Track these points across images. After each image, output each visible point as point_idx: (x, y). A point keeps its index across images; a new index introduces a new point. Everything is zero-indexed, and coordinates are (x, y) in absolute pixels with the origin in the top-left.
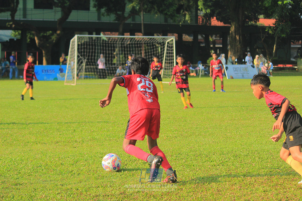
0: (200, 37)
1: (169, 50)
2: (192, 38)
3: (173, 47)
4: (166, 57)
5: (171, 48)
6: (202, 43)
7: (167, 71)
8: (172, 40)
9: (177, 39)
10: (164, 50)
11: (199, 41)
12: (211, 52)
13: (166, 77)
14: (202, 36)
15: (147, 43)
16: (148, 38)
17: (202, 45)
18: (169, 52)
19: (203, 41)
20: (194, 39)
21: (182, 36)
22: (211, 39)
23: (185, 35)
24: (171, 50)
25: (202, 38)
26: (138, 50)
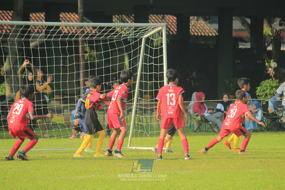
0: (237, 24)
1: (151, 60)
2: (216, 26)
3: (162, 53)
4: (141, 79)
5: (156, 55)
6: (242, 40)
7: (144, 117)
8: (160, 33)
9: (174, 29)
10: (136, 61)
11: (234, 34)
12: (266, 64)
13: (141, 134)
14: (244, 23)
15: (97, 41)
16: (94, 28)
17: (242, 46)
18: (151, 66)
19: (246, 34)
20: (219, 31)
21: (188, 21)
22: (267, 30)
23: (197, 20)
24: (156, 62)
25: (243, 28)
26: (64, 59)
